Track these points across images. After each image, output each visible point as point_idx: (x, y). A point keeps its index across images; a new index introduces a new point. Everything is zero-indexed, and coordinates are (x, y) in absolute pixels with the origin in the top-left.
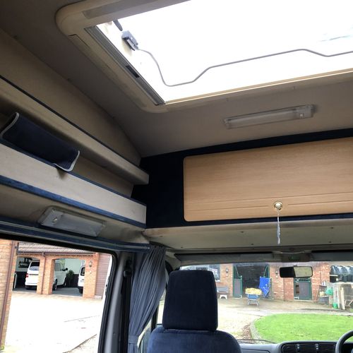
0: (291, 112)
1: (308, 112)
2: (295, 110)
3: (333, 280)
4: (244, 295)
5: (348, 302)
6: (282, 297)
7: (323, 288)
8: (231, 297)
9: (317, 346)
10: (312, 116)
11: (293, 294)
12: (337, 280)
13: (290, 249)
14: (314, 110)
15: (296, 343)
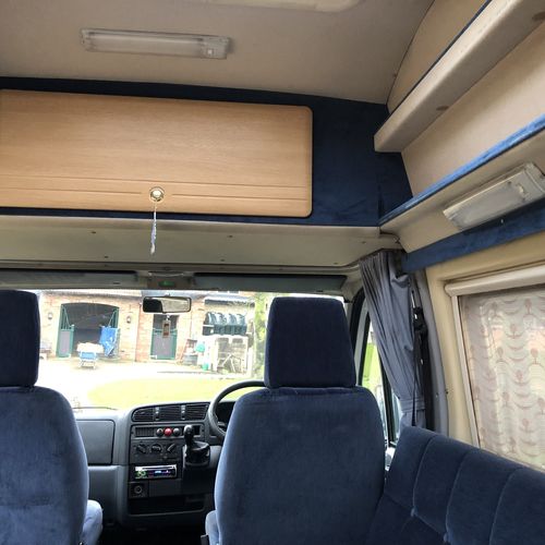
0: (196, 42)
1: (220, 49)
2: (201, 40)
3: (206, 331)
4: (75, 353)
5: (222, 361)
6: (133, 356)
7: (192, 342)
8: (52, 357)
9: (183, 408)
10: (226, 58)
11: (149, 351)
12: (212, 331)
13: (164, 268)
14: (230, 48)
15: (155, 406)
